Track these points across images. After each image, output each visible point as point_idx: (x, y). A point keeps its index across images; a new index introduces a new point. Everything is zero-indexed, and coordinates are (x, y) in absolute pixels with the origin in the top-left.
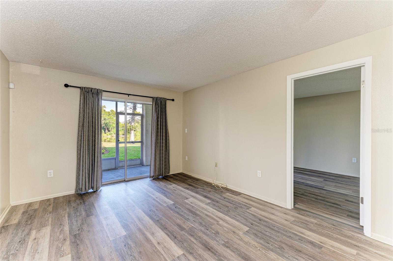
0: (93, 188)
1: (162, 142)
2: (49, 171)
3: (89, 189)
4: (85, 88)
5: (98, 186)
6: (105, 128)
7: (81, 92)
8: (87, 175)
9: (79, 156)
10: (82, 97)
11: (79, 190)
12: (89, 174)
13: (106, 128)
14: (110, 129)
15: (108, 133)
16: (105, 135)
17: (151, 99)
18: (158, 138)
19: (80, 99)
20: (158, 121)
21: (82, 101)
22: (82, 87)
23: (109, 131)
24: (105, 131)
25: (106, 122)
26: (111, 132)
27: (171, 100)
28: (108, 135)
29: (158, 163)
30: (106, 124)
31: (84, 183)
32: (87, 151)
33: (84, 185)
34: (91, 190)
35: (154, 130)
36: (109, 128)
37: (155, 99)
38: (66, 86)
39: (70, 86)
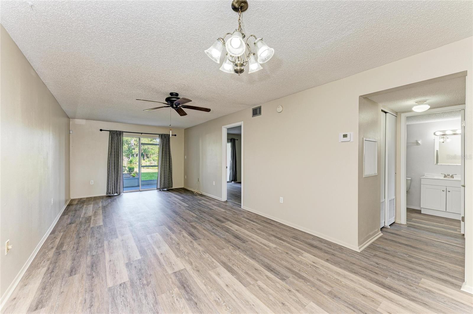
0: (117, 193)
1: (166, 165)
2: (91, 181)
3: (115, 193)
4: (112, 131)
5: (120, 192)
6: (143, 155)
7: (110, 133)
8: (113, 184)
9: (109, 173)
10: (110, 137)
11: (109, 194)
12: (115, 184)
13: (145, 154)
14: (149, 156)
15: (147, 160)
16: (144, 161)
17: (158, 135)
18: (163, 163)
19: (109, 137)
20: (163, 150)
21: (110, 139)
22: (111, 131)
23: (148, 158)
24: (144, 158)
25: (144, 148)
26: (150, 159)
27: (174, 135)
28: (146, 162)
29: (163, 179)
30: (145, 150)
31: (112, 189)
32: (113, 170)
33: (112, 190)
34: (116, 194)
35: (160, 157)
36: (148, 154)
37: (161, 135)
38: (101, 130)
39: (103, 130)
